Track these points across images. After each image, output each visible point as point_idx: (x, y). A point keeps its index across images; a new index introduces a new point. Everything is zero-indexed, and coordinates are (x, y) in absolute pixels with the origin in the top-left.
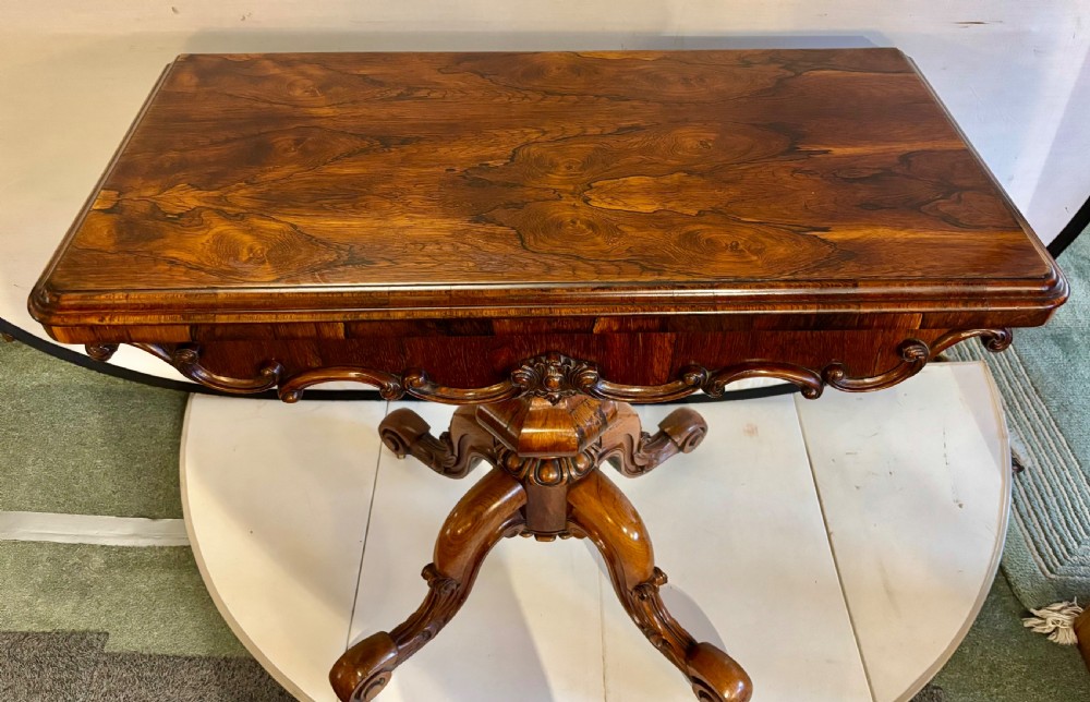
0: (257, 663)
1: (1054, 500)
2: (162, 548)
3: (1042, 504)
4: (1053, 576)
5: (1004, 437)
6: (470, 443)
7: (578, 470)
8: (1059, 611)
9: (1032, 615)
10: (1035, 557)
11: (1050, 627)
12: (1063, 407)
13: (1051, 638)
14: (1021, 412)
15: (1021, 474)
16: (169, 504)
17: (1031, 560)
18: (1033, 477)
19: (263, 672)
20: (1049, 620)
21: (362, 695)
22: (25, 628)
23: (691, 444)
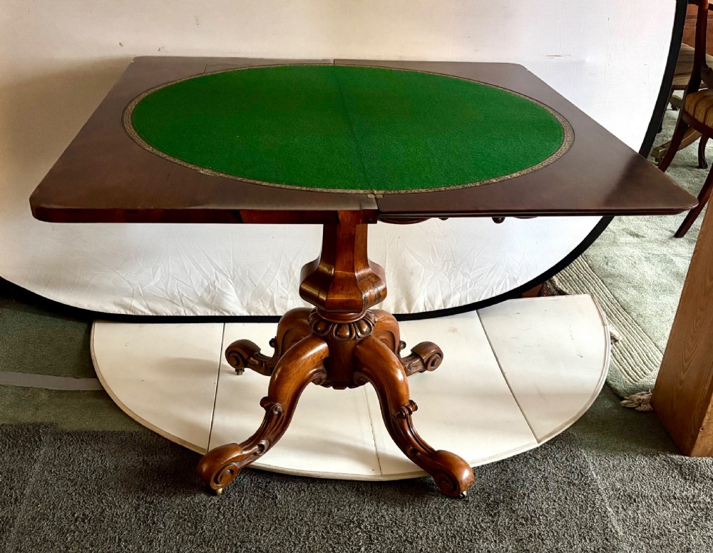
0: (155, 433)
1: (636, 353)
2: (84, 391)
3: (629, 355)
4: (637, 383)
10: (626, 377)
13: (637, 409)
15: (617, 343)
18: (624, 345)
20: (635, 400)
22: (1, 423)
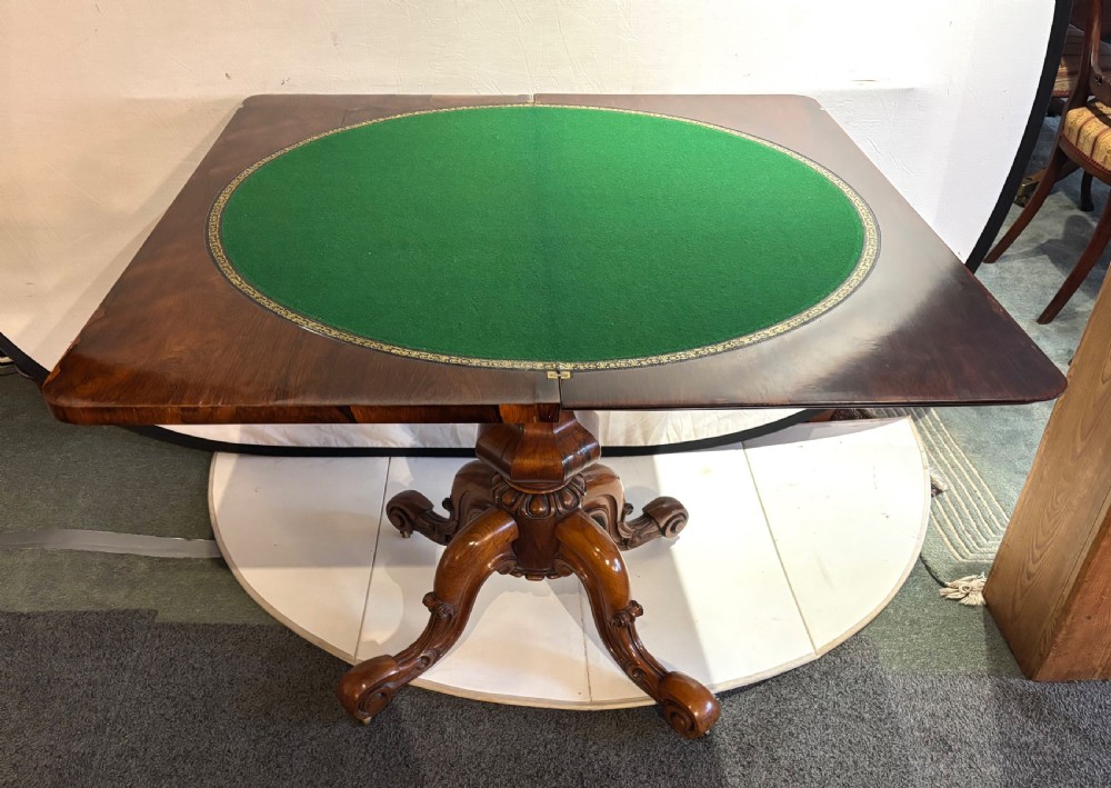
0: (286, 628)
1: (966, 511)
3: (956, 514)
5: (925, 469)
8: (970, 581)
9: (947, 586)
11: (961, 593)
13: (962, 601)
14: (940, 454)
15: (940, 496)
17: (946, 551)
19: (292, 633)
20: (961, 589)
22: (84, 608)
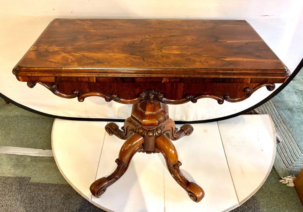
0: (70, 186)
1: (288, 150)
2: (46, 157)
3: (285, 151)
4: (288, 169)
5: (274, 133)
6: (129, 128)
7: (158, 133)
8: (290, 178)
9: (282, 179)
10: (283, 164)
11: (287, 182)
12: (291, 127)
13: (287, 185)
14: (279, 128)
15: (279, 143)
16: (48, 145)
17: (282, 165)
18: (282, 144)
19: (72, 188)
20: (287, 180)
21: (98, 193)
22: (9, 176)
23: (189, 133)
